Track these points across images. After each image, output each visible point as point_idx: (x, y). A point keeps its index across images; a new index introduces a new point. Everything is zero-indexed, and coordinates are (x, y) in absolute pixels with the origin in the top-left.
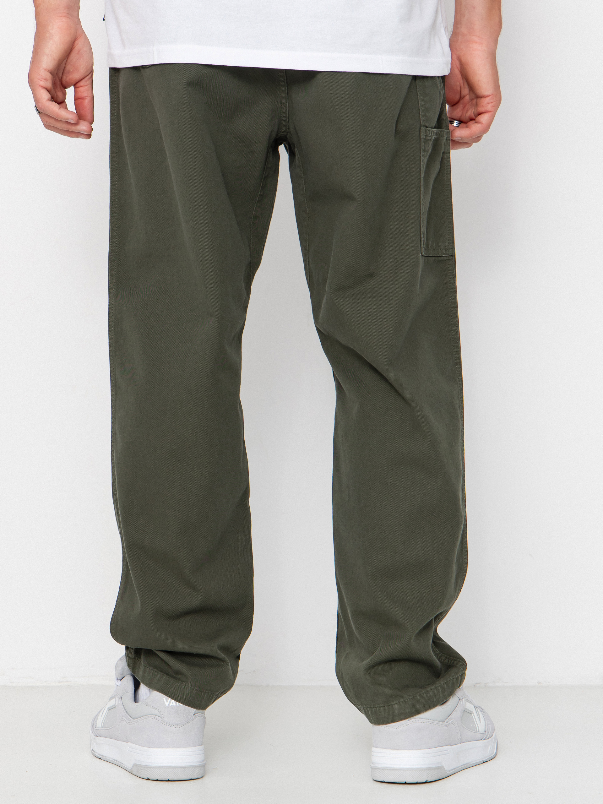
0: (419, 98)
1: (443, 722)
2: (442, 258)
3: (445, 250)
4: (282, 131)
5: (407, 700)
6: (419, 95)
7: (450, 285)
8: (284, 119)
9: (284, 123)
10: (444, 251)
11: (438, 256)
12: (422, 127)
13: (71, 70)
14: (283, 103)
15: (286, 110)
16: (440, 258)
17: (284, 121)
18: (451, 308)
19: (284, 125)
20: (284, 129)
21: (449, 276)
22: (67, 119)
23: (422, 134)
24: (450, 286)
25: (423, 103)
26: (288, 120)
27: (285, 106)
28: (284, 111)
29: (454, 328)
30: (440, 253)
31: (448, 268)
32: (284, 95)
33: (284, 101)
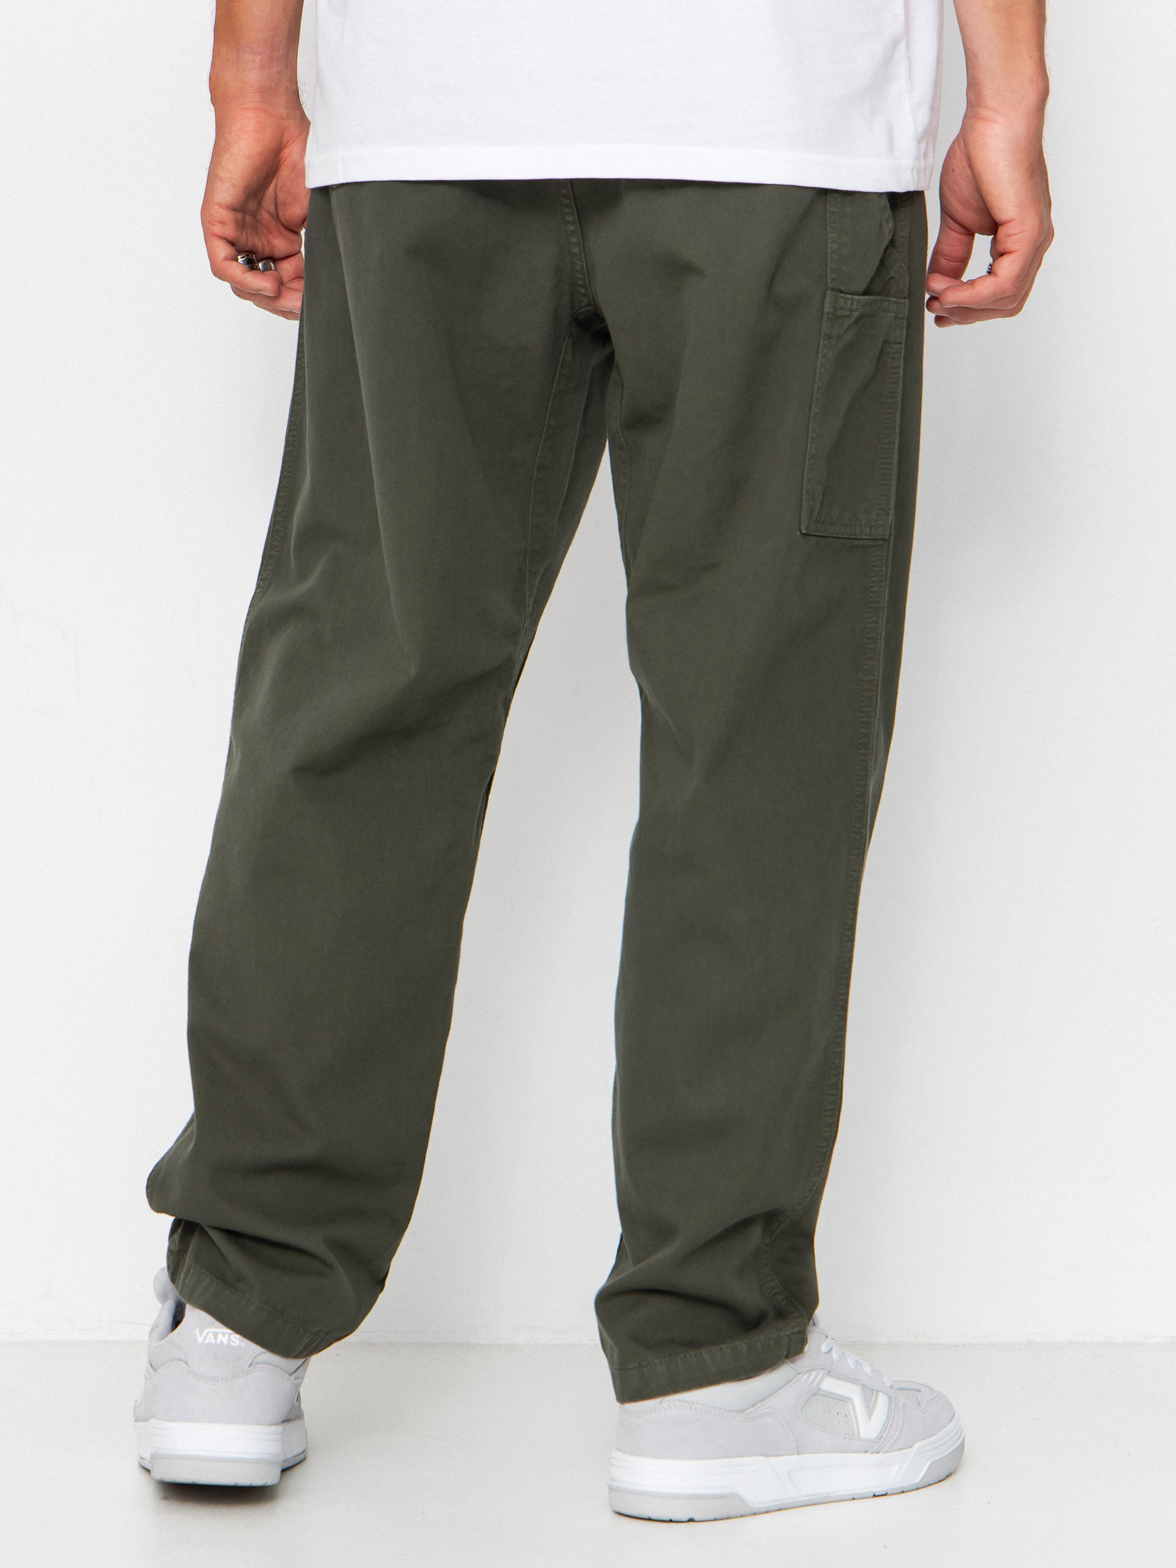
0: (829, 237)
1: (742, 1411)
2: (861, 542)
3: (870, 527)
4: (583, 305)
5: (655, 1364)
6: (829, 230)
7: (871, 595)
8: (581, 283)
9: (583, 291)
10: (867, 530)
11: (854, 537)
12: (829, 292)
13: (288, 201)
14: (576, 254)
15: (582, 266)
16: (856, 543)
17: (582, 286)
18: (867, 638)
19: (584, 295)
20: (585, 301)
21: (872, 577)
22: (259, 290)
23: (827, 305)
24: (871, 597)
25: (835, 246)
26: (588, 284)
27: (579, 260)
28: (579, 268)
29: (867, 678)
30: (858, 532)
31: (873, 562)
32: (575, 240)
33: (576, 250)
